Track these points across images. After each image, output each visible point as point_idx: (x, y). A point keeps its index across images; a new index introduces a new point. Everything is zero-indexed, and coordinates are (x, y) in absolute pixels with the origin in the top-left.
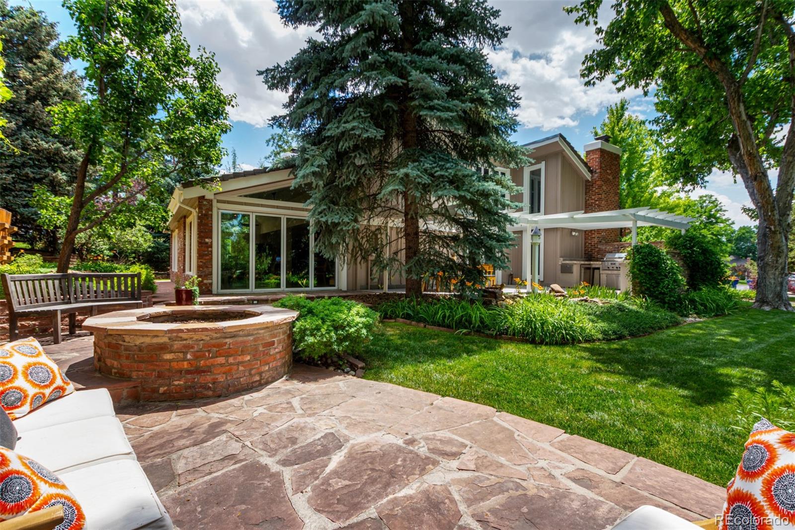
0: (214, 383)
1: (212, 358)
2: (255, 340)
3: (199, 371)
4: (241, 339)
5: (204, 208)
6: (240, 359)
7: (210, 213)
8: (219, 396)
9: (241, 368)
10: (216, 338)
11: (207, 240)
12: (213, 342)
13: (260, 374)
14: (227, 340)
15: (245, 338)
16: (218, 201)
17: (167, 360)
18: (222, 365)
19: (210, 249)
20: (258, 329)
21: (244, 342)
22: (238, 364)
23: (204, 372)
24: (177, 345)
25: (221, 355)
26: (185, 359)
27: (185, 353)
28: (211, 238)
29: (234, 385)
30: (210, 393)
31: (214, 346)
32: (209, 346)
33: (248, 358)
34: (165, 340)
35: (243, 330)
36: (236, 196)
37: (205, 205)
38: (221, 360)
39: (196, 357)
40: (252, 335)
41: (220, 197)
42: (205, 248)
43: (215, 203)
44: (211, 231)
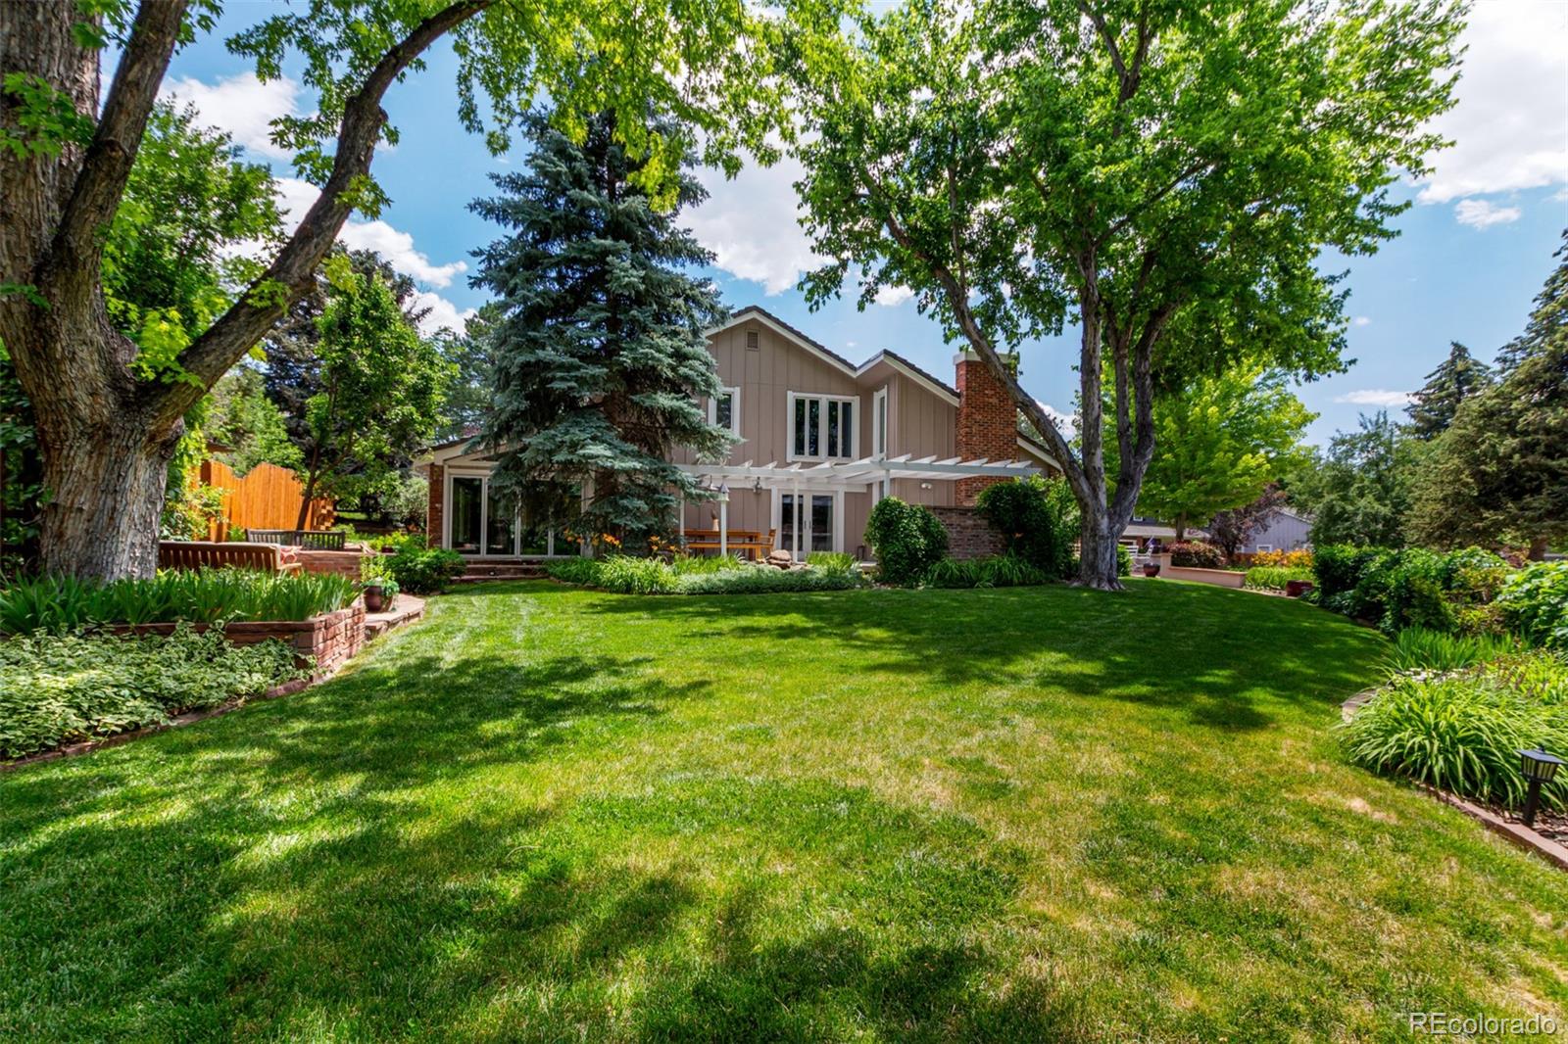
7: (441, 478)
16: (449, 467)
19: (439, 514)
28: (441, 503)
36: (467, 461)
37: (436, 471)
41: (450, 463)
42: (436, 513)
43: (446, 469)
44: (442, 496)
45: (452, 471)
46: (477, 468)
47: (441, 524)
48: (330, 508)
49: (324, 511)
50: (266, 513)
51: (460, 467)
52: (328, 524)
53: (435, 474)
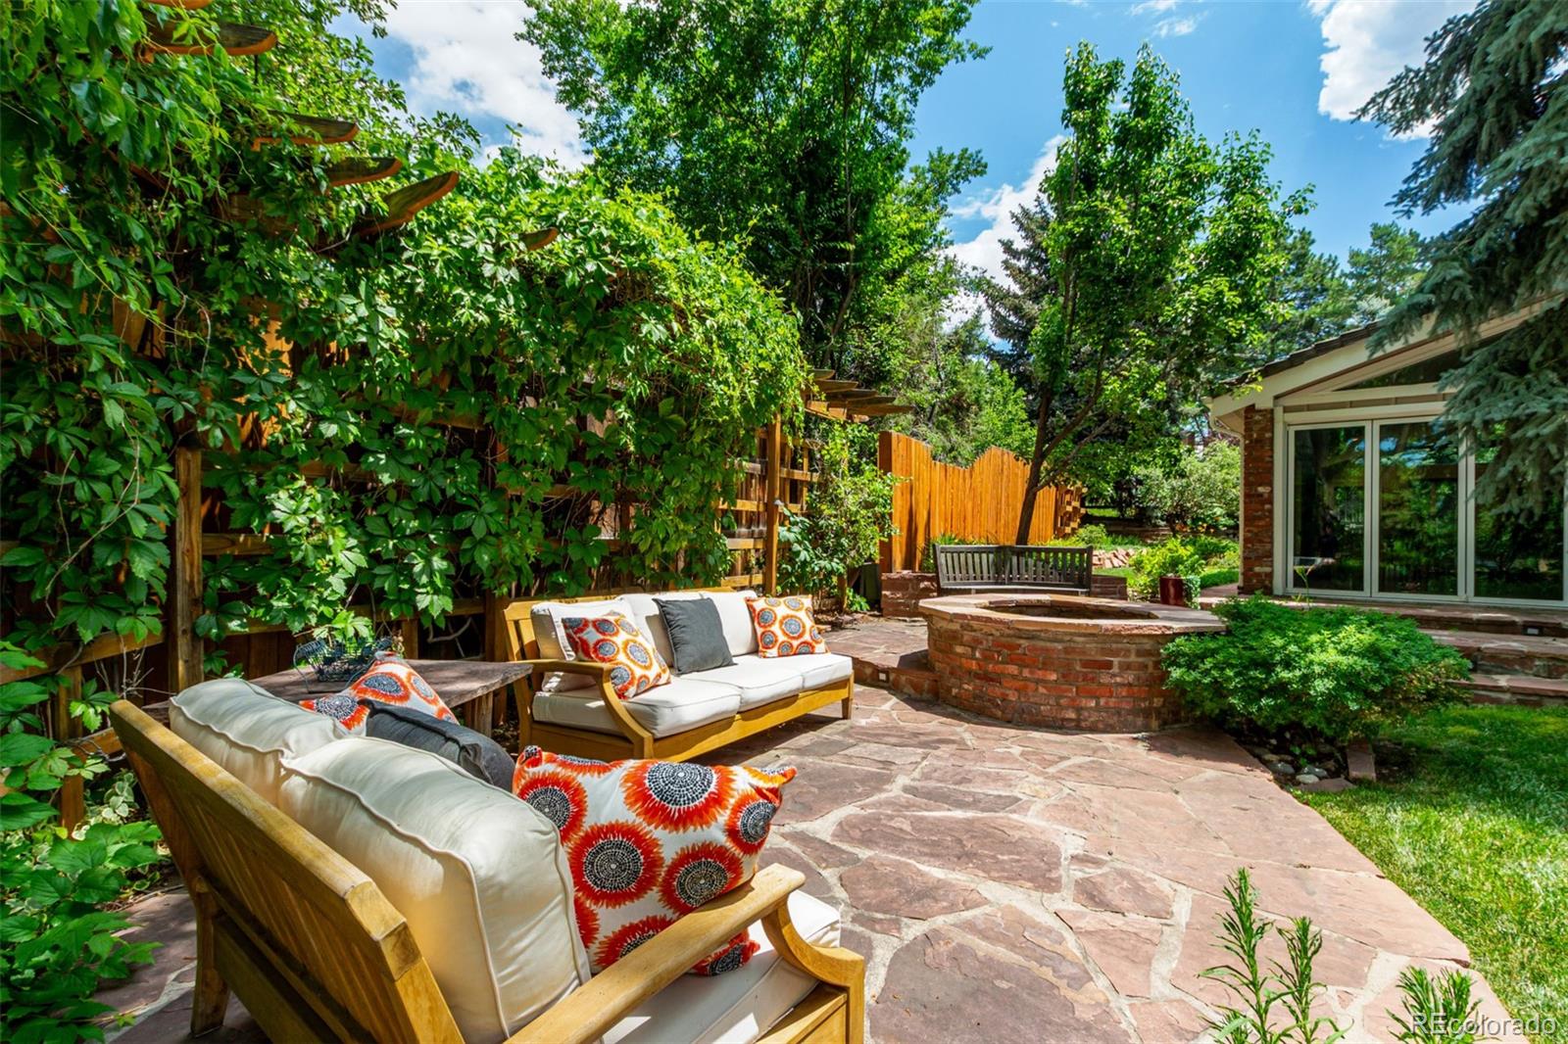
0: (1003, 700)
1: (1002, 663)
2: (1066, 651)
3: (987, 678)
4: (1041, 644)
5: (1256, 428)
6: (1040, 674)
7: (1268, 435)
8: (1009, 722)
9: (1042, 690)
10: (1009, 636)
11: (1261, 489)
12: (1003, 639)
13: (1079, 710)
14: (1022, 642)
15: (1048, 644)
16: (1286, 410)
17: (958, 654)
18: (1014, 677)
19: (1267, 506)
20: (1071, 634)
21: (1047, 650)
22: (1038, 682)
23: (992, 680)
24: (967, 636)
25: (1012, 662)
26: (973, 657)
27: (974, 649)
28: (1270, 484)
29: (1030, 713)
30: (999, 713)
31: (1004, 646)
32: (999, 645)
33: (1054, 677)
34: (956, 626)
35: (1046, 631)
36: (1328, 392)
37: (1257, 422)
38: (1013, 669)
39: (987, 658)
40: (1061, 641)
41: (1289, 401)
42: (1257, 504)
43: (1279, 414)
44: (1270, 470)
45: (1291, 417)
46: (1352, 405)
47: (1270, 526)
48: (1076, 504)
49: (1069, 509)
50: (998, 514)
51: (1310, 408)
52: (1074, 525)
53: (1256, 430)
